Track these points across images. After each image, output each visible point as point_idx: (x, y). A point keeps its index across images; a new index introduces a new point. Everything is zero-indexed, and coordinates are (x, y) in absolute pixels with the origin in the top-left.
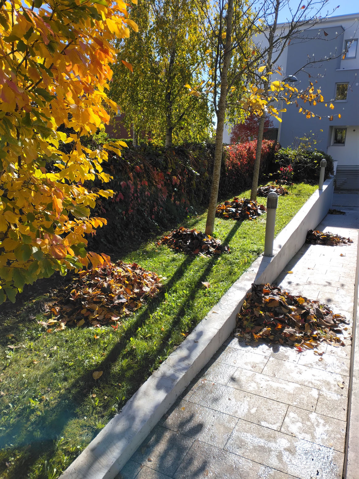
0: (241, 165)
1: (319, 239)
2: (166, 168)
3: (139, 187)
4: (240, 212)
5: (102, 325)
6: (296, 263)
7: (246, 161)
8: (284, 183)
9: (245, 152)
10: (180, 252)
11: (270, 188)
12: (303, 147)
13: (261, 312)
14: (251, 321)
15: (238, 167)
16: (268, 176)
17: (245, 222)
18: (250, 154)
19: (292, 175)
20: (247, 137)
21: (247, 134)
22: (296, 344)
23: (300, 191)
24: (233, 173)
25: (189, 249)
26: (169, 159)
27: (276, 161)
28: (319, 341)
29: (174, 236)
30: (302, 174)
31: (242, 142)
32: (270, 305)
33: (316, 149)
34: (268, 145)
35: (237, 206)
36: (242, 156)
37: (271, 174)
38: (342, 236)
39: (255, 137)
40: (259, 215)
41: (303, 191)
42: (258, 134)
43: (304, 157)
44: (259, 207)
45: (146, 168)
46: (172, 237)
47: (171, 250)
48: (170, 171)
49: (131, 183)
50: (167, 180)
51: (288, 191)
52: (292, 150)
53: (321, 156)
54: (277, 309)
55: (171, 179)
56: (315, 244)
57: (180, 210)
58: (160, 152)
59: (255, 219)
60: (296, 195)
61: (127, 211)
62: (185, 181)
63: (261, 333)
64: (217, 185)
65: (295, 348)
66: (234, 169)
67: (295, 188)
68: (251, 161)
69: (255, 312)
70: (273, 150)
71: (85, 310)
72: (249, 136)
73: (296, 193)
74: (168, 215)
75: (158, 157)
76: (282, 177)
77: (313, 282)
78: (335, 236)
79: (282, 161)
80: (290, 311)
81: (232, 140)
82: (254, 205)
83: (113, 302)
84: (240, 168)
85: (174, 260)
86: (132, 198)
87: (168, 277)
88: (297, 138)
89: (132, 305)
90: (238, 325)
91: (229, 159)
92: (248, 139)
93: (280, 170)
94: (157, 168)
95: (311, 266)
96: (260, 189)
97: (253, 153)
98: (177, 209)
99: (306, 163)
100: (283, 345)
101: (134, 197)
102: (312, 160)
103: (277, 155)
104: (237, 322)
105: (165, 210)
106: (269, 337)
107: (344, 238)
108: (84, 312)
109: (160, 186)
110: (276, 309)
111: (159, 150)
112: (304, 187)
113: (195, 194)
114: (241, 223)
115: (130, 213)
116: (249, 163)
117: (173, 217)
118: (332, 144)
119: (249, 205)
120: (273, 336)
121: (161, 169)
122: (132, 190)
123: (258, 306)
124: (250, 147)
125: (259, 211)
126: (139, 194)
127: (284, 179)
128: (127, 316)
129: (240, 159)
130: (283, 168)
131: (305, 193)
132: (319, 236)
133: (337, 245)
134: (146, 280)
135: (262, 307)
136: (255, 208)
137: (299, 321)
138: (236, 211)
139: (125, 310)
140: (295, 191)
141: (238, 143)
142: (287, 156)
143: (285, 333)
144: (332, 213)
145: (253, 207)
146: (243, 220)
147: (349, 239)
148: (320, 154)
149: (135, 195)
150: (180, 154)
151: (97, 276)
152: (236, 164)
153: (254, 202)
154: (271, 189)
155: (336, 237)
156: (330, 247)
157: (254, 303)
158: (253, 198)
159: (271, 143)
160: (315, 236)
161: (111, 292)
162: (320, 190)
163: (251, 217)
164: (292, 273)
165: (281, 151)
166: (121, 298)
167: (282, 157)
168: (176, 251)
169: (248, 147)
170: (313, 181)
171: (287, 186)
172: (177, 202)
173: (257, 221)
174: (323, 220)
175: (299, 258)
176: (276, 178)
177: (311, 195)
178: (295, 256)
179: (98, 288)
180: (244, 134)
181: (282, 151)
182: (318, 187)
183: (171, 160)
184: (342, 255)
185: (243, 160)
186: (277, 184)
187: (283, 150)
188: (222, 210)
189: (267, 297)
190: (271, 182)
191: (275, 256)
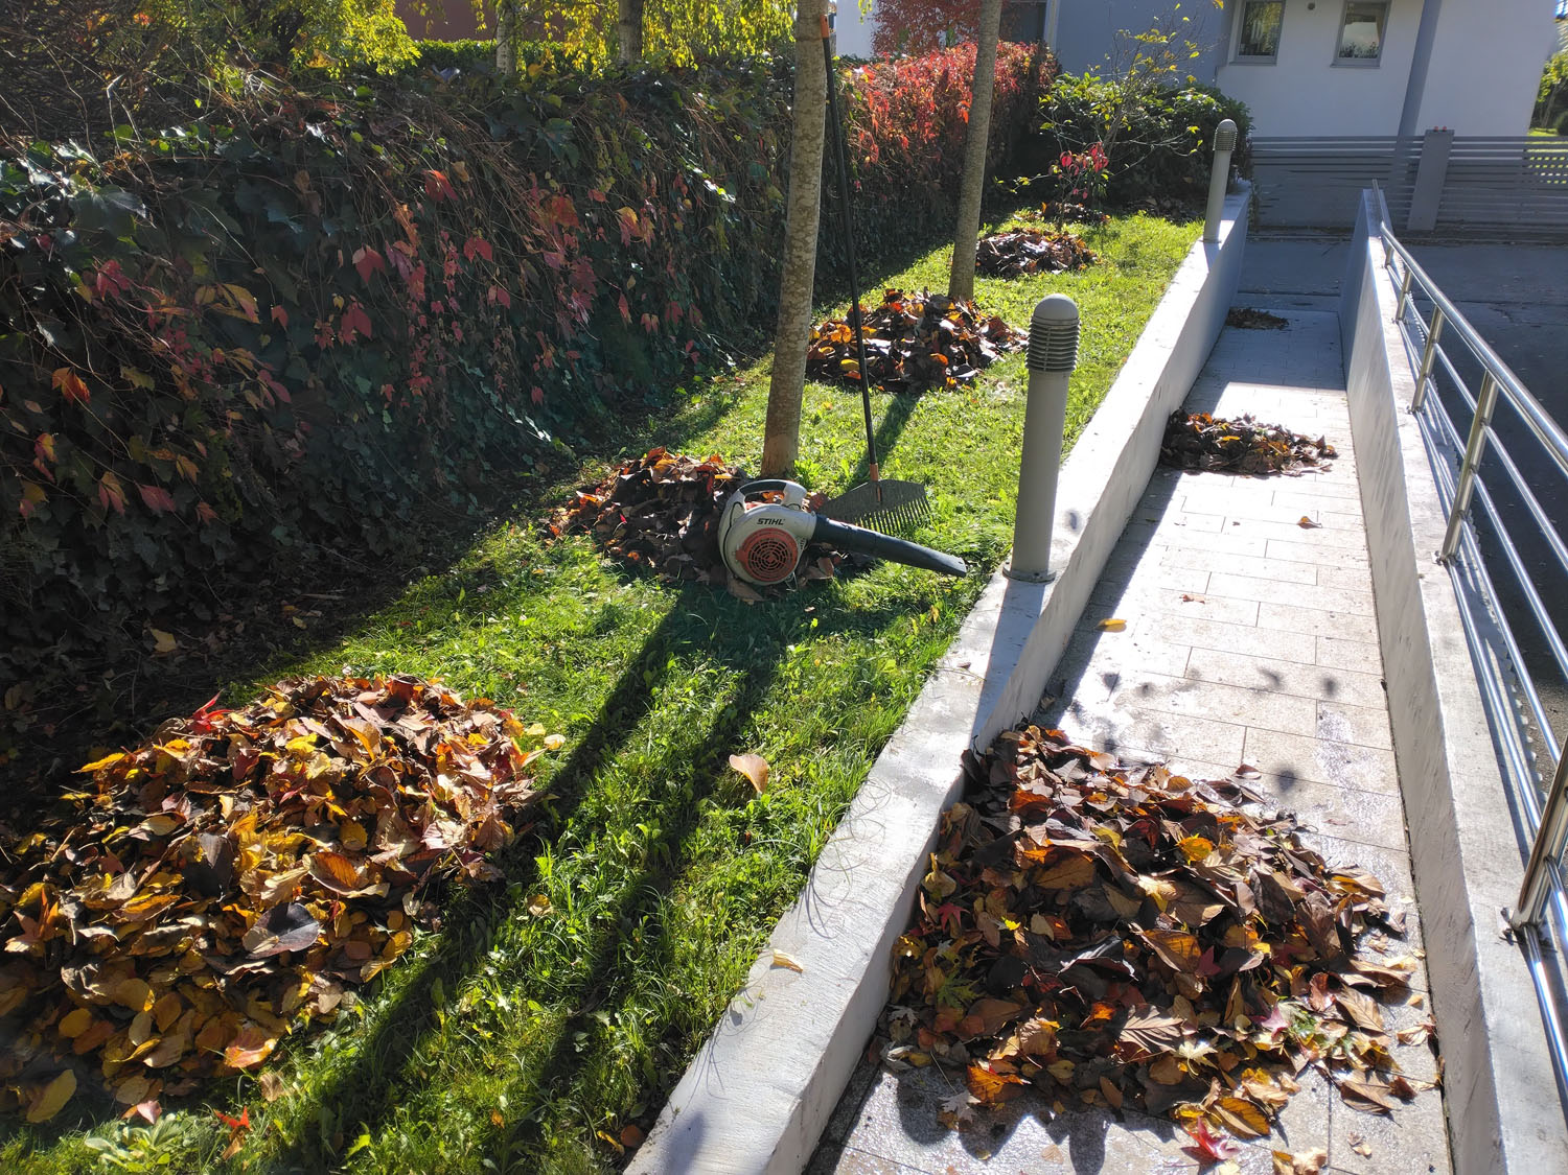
0: (913, 147)
1: (1212, 449)
2: (587, 173)
3: (452, 268)
4: (908, 354)
5: (168, 1104)
6: (1134, 569)
7: (933, 130)
8: (1072, 217)
9: (926, 96)
10: (646, 575)
11: (1022, 240)
12: (1145, 73)
13: (1011, 925)
14: (963, 969)
15: (899, 157)
16: (1013, 186)
17: (927, 401)
18: (947, 99)
19: (1103, 180)
20: (932, 30)
21: (933, 18)
22: (1186, 1109)
23: (1133, 247)
24: (884, 180)
25: (685, 558)
26: (597, 131)
27: (1045, 126)
28: (1291, 1069)
29: (624, 492)
30: (1137, 178)
31: (917, 52)
32: (1052, 881)
33: (1191, 78)
34: (1014, 64)
35: (896, 330)
36: (914, 109)
37: (1026, 181)
38: (1297, 428)
39: (963, 33)
40: (984, 363)
41: (1146, 250)
42: (973, 21)
43: (1148, 109)
44: (985, 329)
45: (488, 176)
46: (615, 498)
47: (607, 562)
48: (607, 184)
49: (405, 253)
50: (594, 228)
51: (1092, 251)
52: (1104, 81)
53: (1210, 105)
54: (1084, 902)
55: (610, 222)
56: (1196, 469)
57: (664, 349)
58: (557, 100)
59: (971, 383)
60: (1122, 265)
61: (401, 383)
62: (679, 225)
63: (1012, 1047)
64: (806, 256)
65: (1178, 1132)
66: (884, 166)
67: (1116, 235)
68: (953, 129)
69: (983, 919)
70: (1030, 81)
71: (84, 1012)
72: (940, 26)
73: (1121, 258)
74: (608, 379)
75: (543, 123)
76: (1068, 190)
77: (1209, 675)
78: (1271, 433)
79: (1067, 128)
80: (1147, 908)
81: (881, 42)
82: (967, 320)
83: (243, 955)
84: (909, 160)
85: (609, 622)
86: (423, 320)
87: (571, 731)
88: (1125, 33)
89: (357, 950)
90: (900, 992)
91: (866, 124)
92: (936, 39)
93: (1060, 166)
94: (540, 177)
95: (1195, 585)
96: (985, 246)
97: (958, 96)
98: (650, 352)
99: (1156, 135)
100: (1120, 1119)
101: (432, 316)
102: (1179, 123)
103: (1047, 104)
104: (895, 978)
105: (593, 360)
106: (1052, 1069)
107: (1304, 442)
108: (74, 1024)
109: (556, 258)
110: (1080, 901)
111: (554, 91)
112: (1147, 229)
113: (727, 276)
114: (914, 403)
115: (416, 391)
116: (942, 136)
117: (629, 384)
118: (1231, 58)
119: (945, 324)
120: (1068, 1063)
121: (561, 179)
122: (418, 288)
123: (991, 888)
124: (946, 73)
125: (986, 347)
126: (454, 304)
127: (1074, 200)
128: (321, 1024)
129: (906, 123)
130: (1069, 158)
131: (1154, 258)
132: (1210, 437)
133: (1278, 472)
134: (450, 775)
135: (1013, 889)
136: (968, 334)
137: (1190, 965)
138: (895, 354)
139: (313, 982)
140: (1117, 250)
141: (899, 57)
142: (1085, 105)
143: (1131, 1046)
144: (1239, 325)
145: (960, 331)
146: (920, 392)
147: (1321, 445)
148: (1204, 98)
149: (437, 307)
150: (653, 106)
151: (176, 791)
152: (895, 143)
153: (965, 309)
154: (1028, 244)
155: (1274, 438)
156: (1253, 481)
157: (977, 871)
158: (960, 288)
159: (1022, 54)
160: (1196, 435)
161: (236, 895)
162: (1210, 241)
163: (954, 374)
164: (1120, 627)
165: (1064, 89)
166: (294, 924)
167: (1065, 111)
168: (628, 572)
169: (937, 73)
170: (1180, 204)
171: (1087, 228)
172: (646, 316)
173: (980, 389)
174: (1211, 355)
175: (1142, 545)
176: (1043, 197)
177: (1178, 264)
178: (1125, 532)
179: (168, 866)
180: (924, 20)
181: (1065, 86)
182: (1201, 229)
183: (607, 136)
184: (1305, 524)
185: (920, 126)
186: (1048, 217)
187: (1068, 81)
188: (836, 345)
189: (1037, 833)
190: (1024, 212)
191: (1060, 573)
